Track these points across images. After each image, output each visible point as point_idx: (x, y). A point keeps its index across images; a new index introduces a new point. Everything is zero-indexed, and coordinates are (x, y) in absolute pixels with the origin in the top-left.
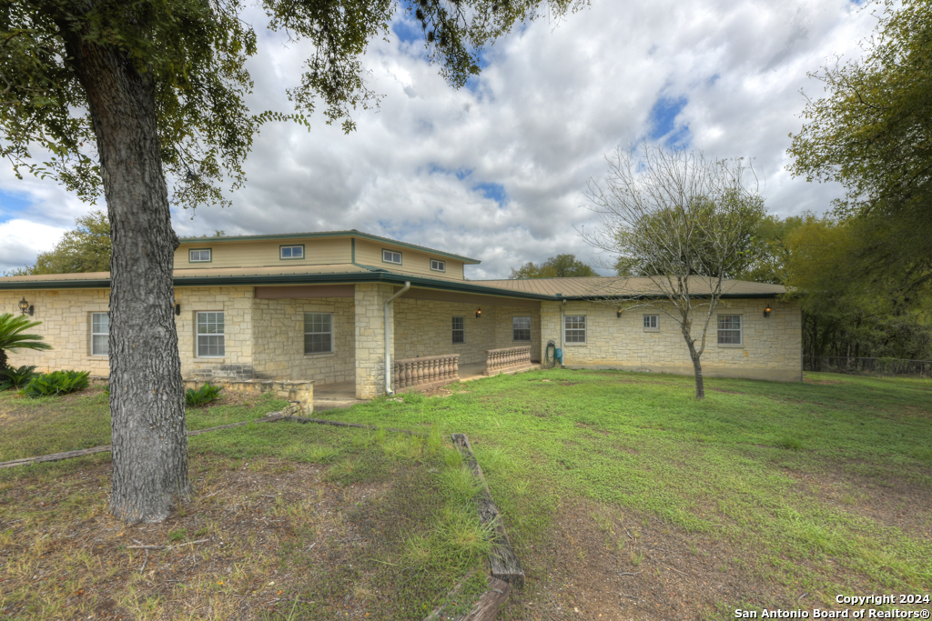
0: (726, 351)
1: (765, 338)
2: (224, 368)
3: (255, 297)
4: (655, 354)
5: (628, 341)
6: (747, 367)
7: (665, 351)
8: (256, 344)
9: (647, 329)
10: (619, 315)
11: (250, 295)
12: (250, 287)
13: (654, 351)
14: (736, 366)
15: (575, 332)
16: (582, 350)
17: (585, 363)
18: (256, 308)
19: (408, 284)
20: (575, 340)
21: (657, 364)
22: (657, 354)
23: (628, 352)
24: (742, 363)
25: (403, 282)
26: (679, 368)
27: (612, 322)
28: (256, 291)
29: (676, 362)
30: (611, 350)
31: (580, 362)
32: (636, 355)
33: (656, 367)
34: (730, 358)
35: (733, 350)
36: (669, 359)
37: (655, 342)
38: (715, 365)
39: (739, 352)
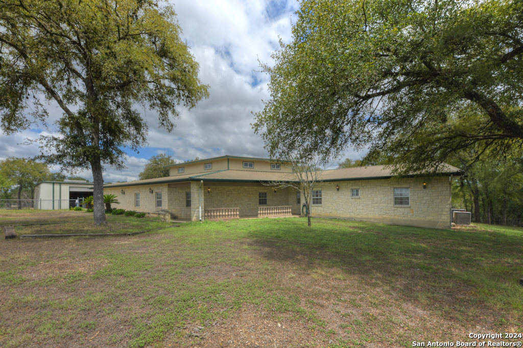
0: (399, 209)
1: (424, 202)
2: (162, 211)
3: (169, 187)
4: (357, 211)
5: (343, 203)
6: (412, 219)
7: (363, 209)
8: (169, 203)
9: (354, 197)
10: (338, 190)
11: (167, 186)
12: (167, 184)
13: (357, 209)
14: (405, 218)
15: (317, 199)
16: (320, 208)
17: (321, 215)
18: (169, 191)
19: (202, 181)
20: (317, 203)
21: (359, 216)
22: (359, 211)
23: (343, 209)
24: (409, 216)
25: (200, 181)
26: (371, 218)
27: (334, 193)
28: (169, 185)
29: (369, 215)
30: (334, 208)
31: (319, 215)
32: (347, 211)
33: (358, 218)
34: (401, 213)
35: (403, 209)
36: (365, 214)
37: (357, 204)
38: (392, 217)
39: (407, 210)
